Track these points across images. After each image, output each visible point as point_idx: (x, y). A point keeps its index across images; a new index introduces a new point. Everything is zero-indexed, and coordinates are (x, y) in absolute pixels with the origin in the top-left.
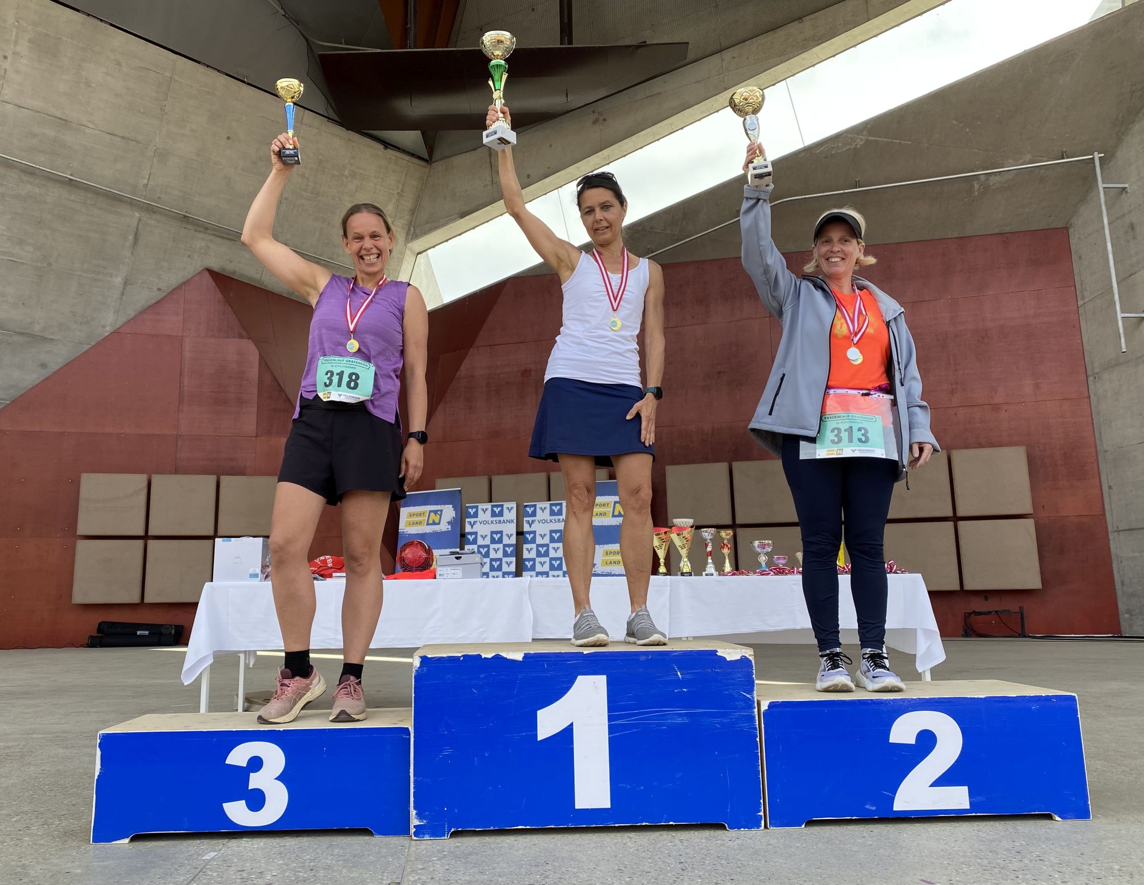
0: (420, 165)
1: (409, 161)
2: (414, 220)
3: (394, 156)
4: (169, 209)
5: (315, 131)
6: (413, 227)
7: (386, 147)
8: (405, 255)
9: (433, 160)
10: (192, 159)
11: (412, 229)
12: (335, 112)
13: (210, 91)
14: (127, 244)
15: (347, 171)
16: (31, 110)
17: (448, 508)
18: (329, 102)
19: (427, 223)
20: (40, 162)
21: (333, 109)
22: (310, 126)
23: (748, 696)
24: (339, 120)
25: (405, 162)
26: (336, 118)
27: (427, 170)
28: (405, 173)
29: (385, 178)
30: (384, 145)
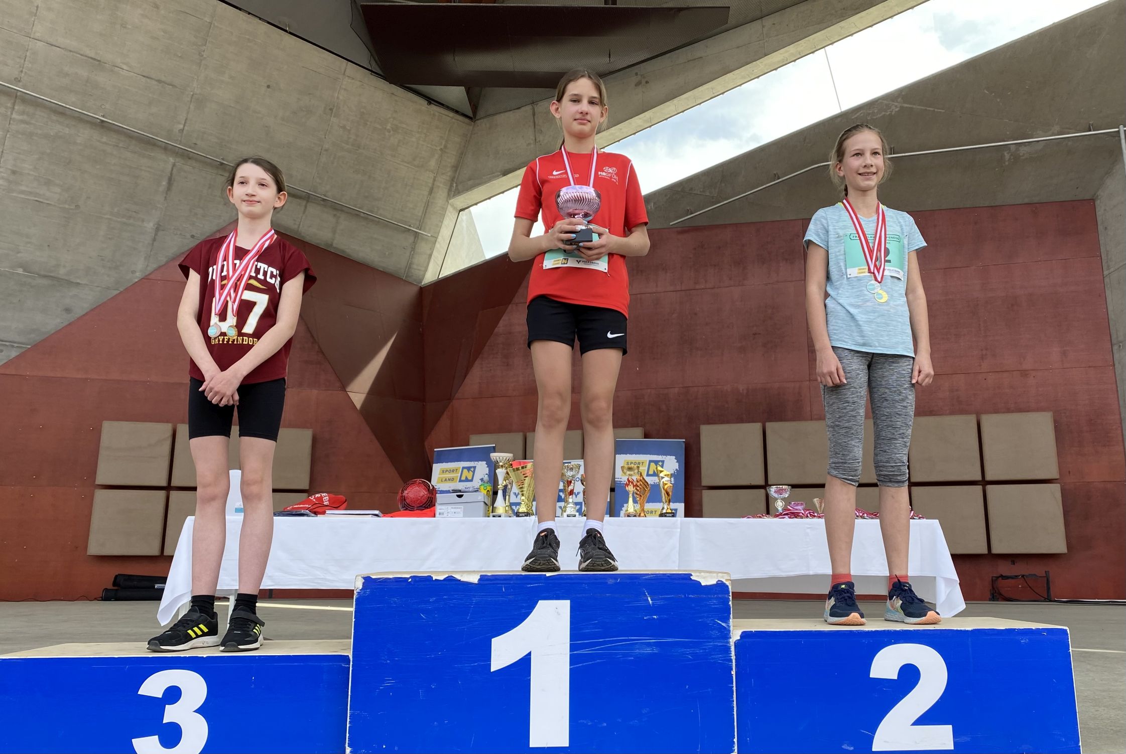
0: (464, 123)
1: (452, 118)
2: (457, 176)
3: (438, 112)
4: (205, 155)
5: (357, 83)
6: (456, 183)
7: (430, 103)
8: (447, 211)
9: (477, 118)
10: (230, 106)
11: (455, 185)
12: (378, 65)
13: (251, 38)
14: (161, 189)
15: (389, 125)
16: (63, 49)
17: (481, 465)
18: (372, 55)
19: (470, 179)
20: (70, 102)
21: (376, 62)
22: (353, 79)
23: (723, 624)
24: (382, 74)
25: (449, 118)
26: (379, 72)
27: (471, 128)
28: (448, 129)
29: (428, 134)
30: (427, 100)
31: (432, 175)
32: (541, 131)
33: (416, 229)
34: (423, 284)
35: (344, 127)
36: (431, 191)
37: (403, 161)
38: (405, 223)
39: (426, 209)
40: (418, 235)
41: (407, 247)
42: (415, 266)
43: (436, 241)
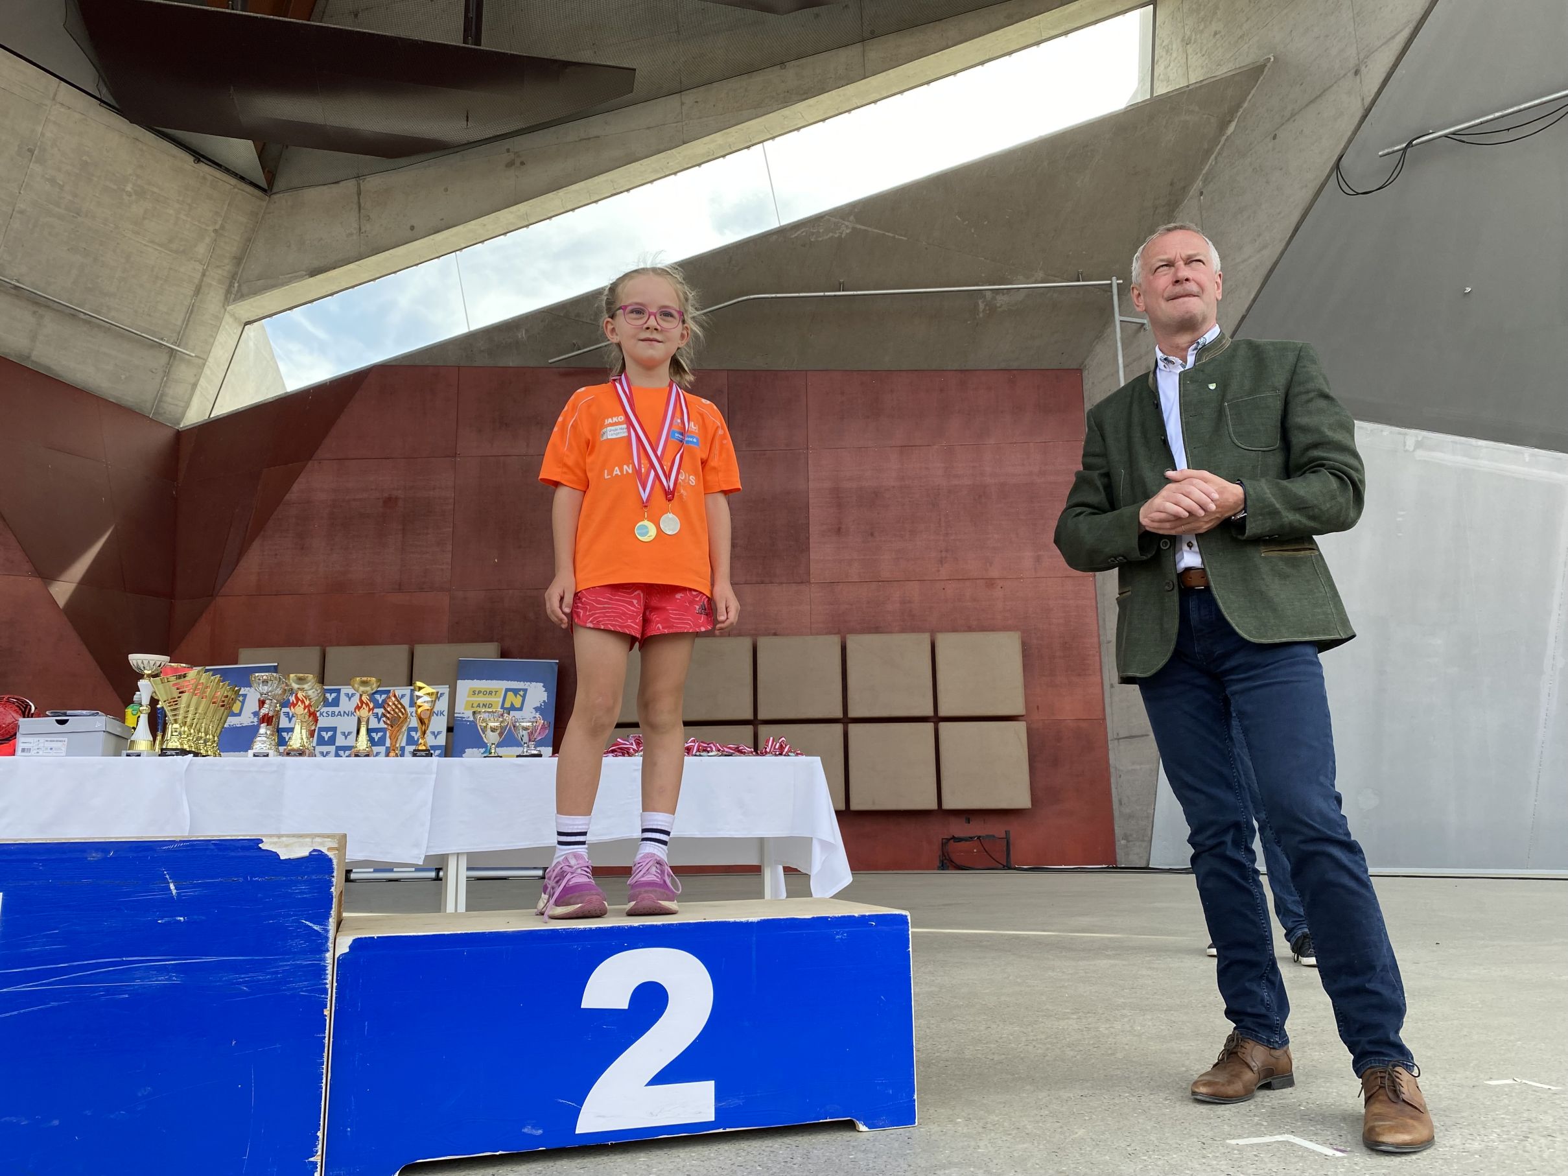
0: (252, 195)
1: (235, 187)
2: (241, 270)
3: (212, 176)
5: (77, 116)
6: (238, 282)
7: (197, 160)
8: (223, 323)
9: (275, 190)
11: (236, 285)
12: (108, 90)
15: (131, 186)
18: (100, 76)
19: (260, 278)
22: (69, 108)
23: (316, 927)
24: (117, 106)
25: (228, 187)
26: (113, 103)
27: (264, 204)
28: (227, 202)
29: (195, 205)
30: (194, 156)
31: (200, 268)
32: (369, 216)
33: (172, 344)
34: (181, 426)
35: (53, 181)
36: (198, 290)
37: (152, 242)
38: (154, 334)
39: (189, 317)
40: (176, 353)
41: (156, 369)
42: (169, 399)
43: (204, 364)
